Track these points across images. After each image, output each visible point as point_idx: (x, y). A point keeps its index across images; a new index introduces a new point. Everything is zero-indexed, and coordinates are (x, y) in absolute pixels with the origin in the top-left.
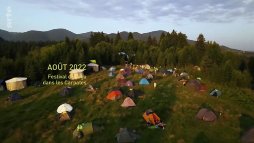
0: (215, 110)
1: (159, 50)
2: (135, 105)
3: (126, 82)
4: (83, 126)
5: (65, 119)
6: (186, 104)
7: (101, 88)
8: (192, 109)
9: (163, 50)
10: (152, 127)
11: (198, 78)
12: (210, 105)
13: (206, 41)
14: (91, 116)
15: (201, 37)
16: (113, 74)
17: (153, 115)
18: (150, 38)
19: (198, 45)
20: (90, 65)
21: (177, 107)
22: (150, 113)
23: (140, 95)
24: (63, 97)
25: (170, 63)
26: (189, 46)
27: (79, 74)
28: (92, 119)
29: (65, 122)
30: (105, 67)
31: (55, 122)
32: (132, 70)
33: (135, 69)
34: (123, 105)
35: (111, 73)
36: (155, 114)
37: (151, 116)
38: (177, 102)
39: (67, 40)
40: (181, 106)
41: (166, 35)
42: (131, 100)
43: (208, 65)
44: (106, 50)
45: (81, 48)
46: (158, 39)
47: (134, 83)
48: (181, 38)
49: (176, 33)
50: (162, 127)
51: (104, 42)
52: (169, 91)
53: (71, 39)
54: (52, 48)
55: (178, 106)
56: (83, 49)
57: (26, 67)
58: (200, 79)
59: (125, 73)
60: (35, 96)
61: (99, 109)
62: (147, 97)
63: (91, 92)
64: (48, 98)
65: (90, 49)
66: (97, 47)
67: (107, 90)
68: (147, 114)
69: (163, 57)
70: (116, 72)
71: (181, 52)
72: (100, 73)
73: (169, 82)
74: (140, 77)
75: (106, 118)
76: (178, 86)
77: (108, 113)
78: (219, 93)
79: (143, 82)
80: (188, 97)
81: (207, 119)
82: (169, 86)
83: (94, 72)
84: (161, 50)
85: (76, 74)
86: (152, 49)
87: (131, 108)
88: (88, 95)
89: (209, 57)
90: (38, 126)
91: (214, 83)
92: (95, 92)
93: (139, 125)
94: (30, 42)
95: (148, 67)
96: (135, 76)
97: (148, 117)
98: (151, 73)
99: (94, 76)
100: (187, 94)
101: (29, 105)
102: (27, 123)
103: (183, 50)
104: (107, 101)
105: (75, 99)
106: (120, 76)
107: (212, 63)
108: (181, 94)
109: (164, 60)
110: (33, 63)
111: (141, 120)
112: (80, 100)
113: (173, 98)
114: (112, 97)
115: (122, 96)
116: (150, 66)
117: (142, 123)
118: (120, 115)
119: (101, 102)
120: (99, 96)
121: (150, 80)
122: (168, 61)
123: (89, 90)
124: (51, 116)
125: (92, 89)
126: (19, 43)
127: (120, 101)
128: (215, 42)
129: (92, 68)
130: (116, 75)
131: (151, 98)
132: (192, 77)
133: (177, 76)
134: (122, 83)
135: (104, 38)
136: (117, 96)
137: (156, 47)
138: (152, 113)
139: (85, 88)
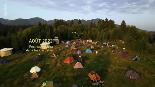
0: (137, 71)
1: (98, 30)
2: (82, 67)
3: (77, 51)
4: (47, 83)
6: (118, 67)
7: (61, 55)
8: (122, 70)
9: (100, 30)
10: (95, 84)
11: (123, 49)
12: (134, 67)
13: (127, 25)
14: (53, 75)
15: (123, 22)
16: (68, 45)
17: (95, 75)
18: (92, 23)
19: (121, 27)
20: (54, 40)
22: (94, 74)
23: (86, 60)
24: (35, 61)
25: (105, 39)
26: (116, 28)
27: (47, 45)
28: (54, 77)
29: (35, 80)
30: (64, 41)
31: (28, 80)
33: (83, 42)
34: (75, 67)
35: (67, 45)
36: (96, 74)
37: (94, 76)
38: (111, 65)
39: (40, 24)
40: (114, 68)
41: (102, 21)
42: (80, 64)
43: (130, 40)
44: (65, 30)
45: (48, 29)
46: (97, 24)
47: (82, 52)
48: (111, 23)
49: (108, 20)
50: (102, 84)
51: (63, 25)
52: (105, 57)
53: (42, 24)
55: (112, 68)
56: (49, 30)
57: (13, 41)
58: (125, 49)
59: (77, 45)
60: (17, 60)
61: (59, 70)
62: (90, 61)
63: (54, 58)
64: (25, 62)
65: (54, 30)
66: (58, 29)
67: (64, 57)
68: (92, 74)
69: (100, 35)
71: (111, 31)
72: (60, 45)
73: (104, 51)
74: (86, 48)
75: (63, 77)
76: (111, 54)
77: (65, 73)
78: (139, 59)
79: (88, 51)
80: (118, 62)
81: (133, 78)
83: (56, 44)
84: (99, 30)
85: (45, 45)
86: (93, 29)
87: (80, 70)
88: (52, 60)
89: (130, 35)
90: (16, 82)
91: (134, 52)
92: (56, 58)
93: (86, 83)
94: (18, 26)
95: (91, 41)
96: (83, 47)
97: (92, 76)
98: (93, 45)
99: (56, 47)
100: (117, 60)
101: (12, 67)
102: (9, 80)
103: (113, 30)
104: (64, 64)
105: (43, 62)
106: (73, 47)
107: (132, 39)
108: (113, 59)
109: (101, 37)
110: (17, 39)
112: (47, 64)
114: (68, 62)
115: (74, 61)
116: (92, 40)
118: (72, 75)
119: (60, 65)
120: (59, 61)
121: (92, 50)
122: (103, 38)
123: (53, 57)
124: (26, 75)
125: (55, 56)
126: (11, 26)
127: (73, 64)
129: (55, 42)
130: (70, 46)
131: (93, 62)
132: (119, 47)
133: (110, 47)
134: (74, 52)
135: (63, 23)
136: (71, 61)
137: (95, 29)
138: (95, 73)
139: (50, 55)
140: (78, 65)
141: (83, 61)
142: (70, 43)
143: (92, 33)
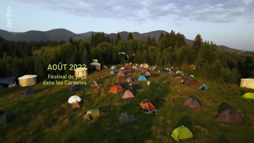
0: (201, 100)
1: (158, 49)
2: (133, 96)
3: (126, 79)
4: (92, 111)
5: (76, 107)
6: (177, 96)
7: (104, 83)
8: (182, 99)
9: (162, 50)
10: (147, 113)
11: (191, 76)
12: (197, 96)
13: (204, 42)
14: (97, 105)
15: (198, 37)
16: (114, 72)
18: (149, 38)
19: (195, 45)
20: (92, 64)
21: (169, 98)
22: (146, 102)
23: (138, 89)
24: (71, 91)
25: (167, 62)
26: (186, 46)
27: (83, 71)
28: (99, 107)
29: (76, 110)
30: (107, 66)
31: (68, 110)
32: (132, 69)
34: (123, 97)
35: (112, 71)
36: (150, 103)
37: (146, 104)
38: (170, 95)
39: (71, 41)
40: (172, 97)
42: (130, 92)
43: (201, 64)
44: (108, 49)
45: (84, 48)
46: (157, 39)
47: (133, 80)
48: (180, 38)
49: (174, 34)
50: (155, 112)
51: (105, 42)
52: (163, 86)
53: (74, 39)
54: (59, 48)
56: (85, 49)
57: (36, 65)
58: (193, 76)
59: (126, 71)
60: (46, 91)
61: (103, 100)
62: (144, 91)
63: (96, 87)
64: (58, 92)
65: (93, 49)
66: (98, 47)
67: (110, 86)
68: (144, 103)
69: (161, 57)
70: (117, 71)
71: (178, 52)
72: (102, 72)
73: (164, 79)
74: (139, 75)
75: (110, 106)
76: (172, 82)
77: (111, 103)
78: (207, 88)
79: (141, 78)
80: (179, 91)
81: (192, 107)
82: (164, 82)
83: (97, 70)
84: (160, 50)
85: (80, 72)
86: (151, 49)
87: (130, 99)
88: (93, 89)
89: (202, 56)
90: (54, 112)
92: (98, 87)
93: (137, 111)
95: (146, 66)
96: (134, 74)
99: (97, 74)
100: (179, 89)
101: (42, 98)
102: (45, 110)
103: (180, 50)
104: (110, 94)
105: (82, 92)
106: (120, 74)
107: (205, 62)
108: (174, 88)
109: (162, 59)
111: (139, 108)
112: (87, 94)
113: (167, 91)
114: (114, 90)
115: (123, 90)
116: (149, 65)
117: (139, 109)
118: (121, 104)
119: (104, 95)
120: (102, 90)
121: (147, 77)
123: (94, 85)
124: (63, 105)
125: (96, 84)
127: (121, 94)
128: (212, 43)
129: (94, 67)
130: (117, 73)
131: (147, 91)
132: (186, 74)
133: (173, 74)
134: (123, 80)
135: (105, 38)
136: (119, 89)
137: (155, 47)
138: (148, 102)
139: (90, 84)
140: (128, 95)
141: (135, 89)
142: (116, 69)
143: (150, 55)
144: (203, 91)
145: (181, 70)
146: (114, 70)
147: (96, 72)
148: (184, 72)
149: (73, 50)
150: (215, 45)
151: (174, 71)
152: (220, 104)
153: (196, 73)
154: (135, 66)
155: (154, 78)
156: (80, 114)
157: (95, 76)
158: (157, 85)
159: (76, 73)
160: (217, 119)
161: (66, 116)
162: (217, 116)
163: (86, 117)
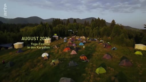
0: (112, 55)
1: (90, 28)
2: (76, 53)
3: (72, 44)
4: (55, 61)
7: (61, 47)
9: (92, 29)
10: (83, 61)
12: (110, 53)
13: (116, 24)
14: (57, 58)
15: (113, 21)
18: (85, 22)
19: (111, 26)
20: (54, 36)
21: (95, 54)
22: (83, 56)
23: (79, 50)
25: (96, 36)
26: (106, 26)
27: (49, 41)
29: (46, 60)
30: (62, 37)
31: (42, 60)
32: (76, 39)
34: (71, 54)
36: (85, 56)
37: (83, 57)
39: (42, 23)
40: (97, 53)
42: (75, 51)
43: (114, 36)
44: (62, 28)
45: (49, 28)
46: (90, 22)
47: (76, 45)
48: (103, 22)
49: (100, 19)
50: (88, 61)
51: (61, 24)
52: (92, 48)
54: (35, 28)
56: (50, 28)
58: (109, 43)
59: (72, 40)
61: (60, 55)
62: (82, 50)
63: (56, 49)
64: (36, 51)
65: (54, 28)
66: (57, 27)
67: (64, 48)
69: (92, 32)
70: (67, 40)
71: (102, 29)
72: (59, 40)
74: (79, 42)
75: (64, 58)
76: (97, 46)
77: (65, 56)
78: (116, 49)
79: (81, 44)
80: (101, 50)
82: (93, 46)
83: (56, 40)
85: (47, 41)
86: (86, 28)
90: (35, 61)
92: (58, 49)
93: (78, 61)
95: (84, 37)
96: (77, 42)
101: (28, 54)
102: (30, 60)
104: (64, 52)
106: (69, 42)
107: (116, 35)
108: (98, 49)
109: (92, 34)
111: (79, 59)
112: (51, 52)
113: (94, 51)
114: (66, 50)
115: (71, 50)
118: (70, 57)
119: (61, 53)
120: (60, 50)
121: (84, 43)
122: (94, 35)
123: (55, 48)
124: (39, 58)
125: (56, 47)
127: (70, 52)
128: (121, 24)
129: (55, 38)
130: (67, 41)
131: (84, 51)
133: (98, 42)
135: (60, 22)
136: (69, 50)
137: (88, 27)
138: (84, 56)
139: (53, 47)
140: (73, 52)
141: (77, 49)
143: (86, 31)
144: (113, 51)
145: (103, 40)
146: (66, 40)
147: (56, 41)
148: (105, 41)
149: (43, 29)
150: (123, 26)
151: (99, 40)
152: (122, 57)
153: (111, 41)
154: (77, 37)
155: (88, 44)
156: (49, 62)
157: (56, 43)
158: (89, 48)
159: (45, 41)
160: (120, 64)
161: (41, 63)
162: (120, 63)
163: (52, 63)
